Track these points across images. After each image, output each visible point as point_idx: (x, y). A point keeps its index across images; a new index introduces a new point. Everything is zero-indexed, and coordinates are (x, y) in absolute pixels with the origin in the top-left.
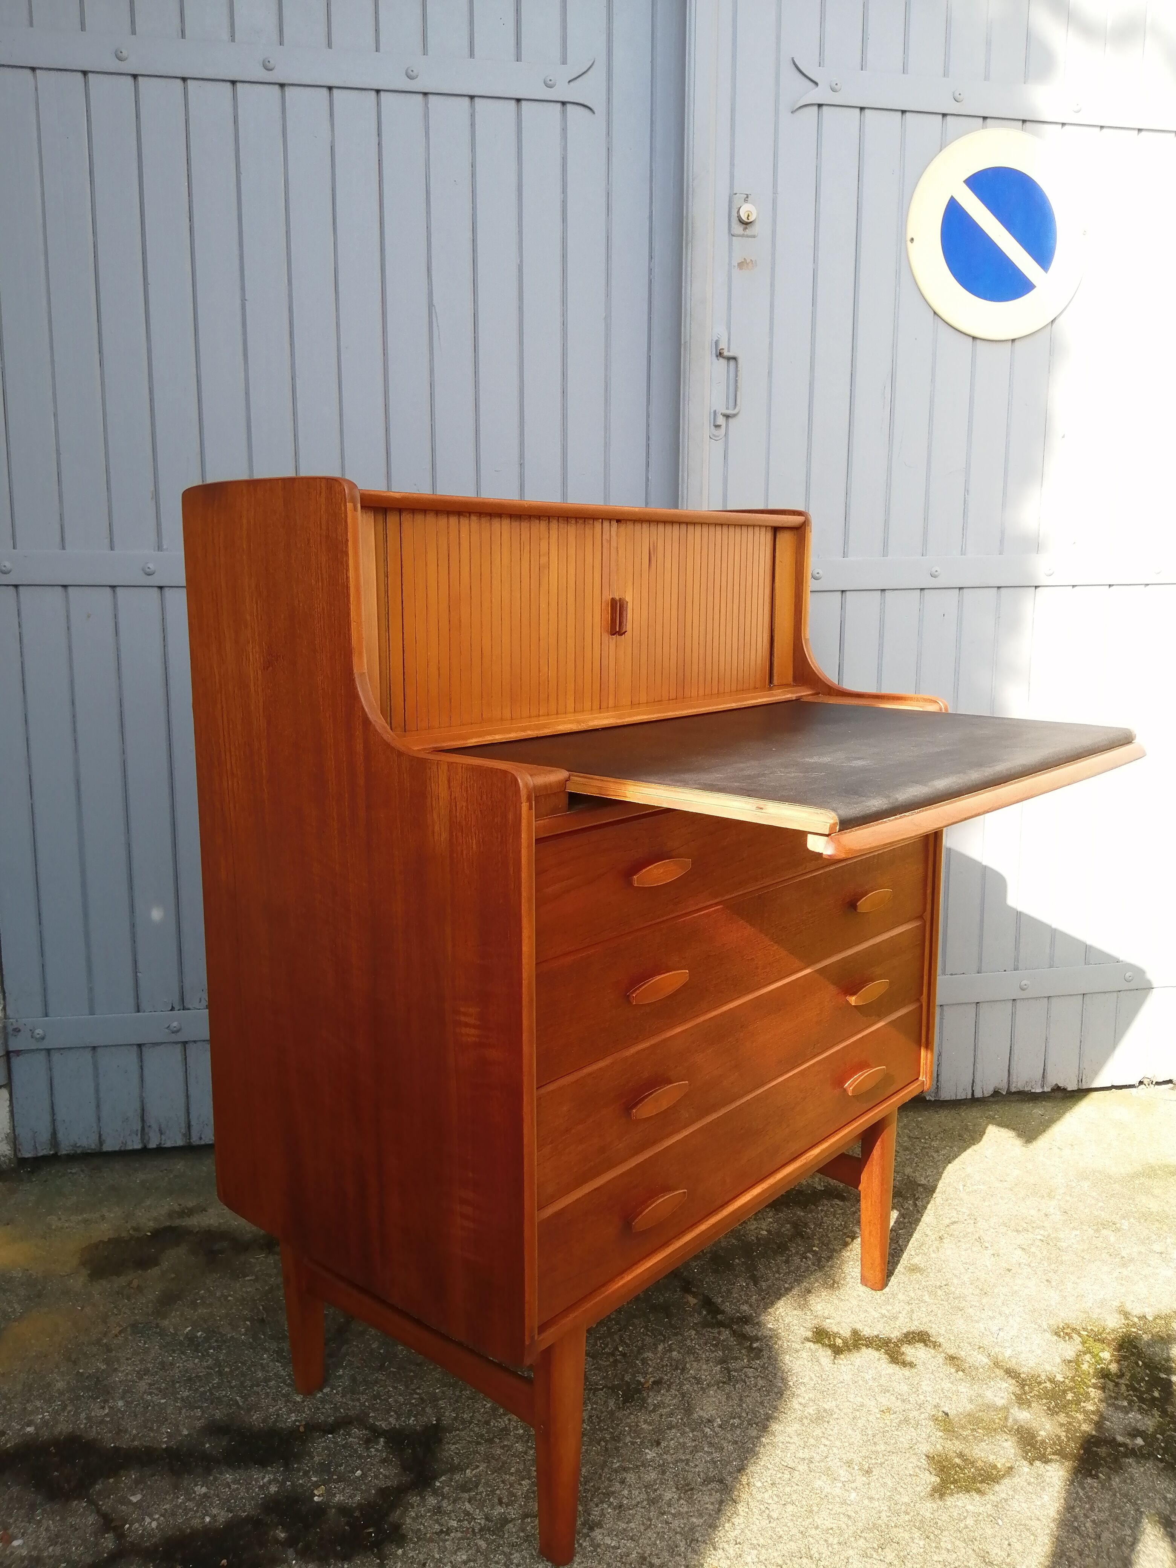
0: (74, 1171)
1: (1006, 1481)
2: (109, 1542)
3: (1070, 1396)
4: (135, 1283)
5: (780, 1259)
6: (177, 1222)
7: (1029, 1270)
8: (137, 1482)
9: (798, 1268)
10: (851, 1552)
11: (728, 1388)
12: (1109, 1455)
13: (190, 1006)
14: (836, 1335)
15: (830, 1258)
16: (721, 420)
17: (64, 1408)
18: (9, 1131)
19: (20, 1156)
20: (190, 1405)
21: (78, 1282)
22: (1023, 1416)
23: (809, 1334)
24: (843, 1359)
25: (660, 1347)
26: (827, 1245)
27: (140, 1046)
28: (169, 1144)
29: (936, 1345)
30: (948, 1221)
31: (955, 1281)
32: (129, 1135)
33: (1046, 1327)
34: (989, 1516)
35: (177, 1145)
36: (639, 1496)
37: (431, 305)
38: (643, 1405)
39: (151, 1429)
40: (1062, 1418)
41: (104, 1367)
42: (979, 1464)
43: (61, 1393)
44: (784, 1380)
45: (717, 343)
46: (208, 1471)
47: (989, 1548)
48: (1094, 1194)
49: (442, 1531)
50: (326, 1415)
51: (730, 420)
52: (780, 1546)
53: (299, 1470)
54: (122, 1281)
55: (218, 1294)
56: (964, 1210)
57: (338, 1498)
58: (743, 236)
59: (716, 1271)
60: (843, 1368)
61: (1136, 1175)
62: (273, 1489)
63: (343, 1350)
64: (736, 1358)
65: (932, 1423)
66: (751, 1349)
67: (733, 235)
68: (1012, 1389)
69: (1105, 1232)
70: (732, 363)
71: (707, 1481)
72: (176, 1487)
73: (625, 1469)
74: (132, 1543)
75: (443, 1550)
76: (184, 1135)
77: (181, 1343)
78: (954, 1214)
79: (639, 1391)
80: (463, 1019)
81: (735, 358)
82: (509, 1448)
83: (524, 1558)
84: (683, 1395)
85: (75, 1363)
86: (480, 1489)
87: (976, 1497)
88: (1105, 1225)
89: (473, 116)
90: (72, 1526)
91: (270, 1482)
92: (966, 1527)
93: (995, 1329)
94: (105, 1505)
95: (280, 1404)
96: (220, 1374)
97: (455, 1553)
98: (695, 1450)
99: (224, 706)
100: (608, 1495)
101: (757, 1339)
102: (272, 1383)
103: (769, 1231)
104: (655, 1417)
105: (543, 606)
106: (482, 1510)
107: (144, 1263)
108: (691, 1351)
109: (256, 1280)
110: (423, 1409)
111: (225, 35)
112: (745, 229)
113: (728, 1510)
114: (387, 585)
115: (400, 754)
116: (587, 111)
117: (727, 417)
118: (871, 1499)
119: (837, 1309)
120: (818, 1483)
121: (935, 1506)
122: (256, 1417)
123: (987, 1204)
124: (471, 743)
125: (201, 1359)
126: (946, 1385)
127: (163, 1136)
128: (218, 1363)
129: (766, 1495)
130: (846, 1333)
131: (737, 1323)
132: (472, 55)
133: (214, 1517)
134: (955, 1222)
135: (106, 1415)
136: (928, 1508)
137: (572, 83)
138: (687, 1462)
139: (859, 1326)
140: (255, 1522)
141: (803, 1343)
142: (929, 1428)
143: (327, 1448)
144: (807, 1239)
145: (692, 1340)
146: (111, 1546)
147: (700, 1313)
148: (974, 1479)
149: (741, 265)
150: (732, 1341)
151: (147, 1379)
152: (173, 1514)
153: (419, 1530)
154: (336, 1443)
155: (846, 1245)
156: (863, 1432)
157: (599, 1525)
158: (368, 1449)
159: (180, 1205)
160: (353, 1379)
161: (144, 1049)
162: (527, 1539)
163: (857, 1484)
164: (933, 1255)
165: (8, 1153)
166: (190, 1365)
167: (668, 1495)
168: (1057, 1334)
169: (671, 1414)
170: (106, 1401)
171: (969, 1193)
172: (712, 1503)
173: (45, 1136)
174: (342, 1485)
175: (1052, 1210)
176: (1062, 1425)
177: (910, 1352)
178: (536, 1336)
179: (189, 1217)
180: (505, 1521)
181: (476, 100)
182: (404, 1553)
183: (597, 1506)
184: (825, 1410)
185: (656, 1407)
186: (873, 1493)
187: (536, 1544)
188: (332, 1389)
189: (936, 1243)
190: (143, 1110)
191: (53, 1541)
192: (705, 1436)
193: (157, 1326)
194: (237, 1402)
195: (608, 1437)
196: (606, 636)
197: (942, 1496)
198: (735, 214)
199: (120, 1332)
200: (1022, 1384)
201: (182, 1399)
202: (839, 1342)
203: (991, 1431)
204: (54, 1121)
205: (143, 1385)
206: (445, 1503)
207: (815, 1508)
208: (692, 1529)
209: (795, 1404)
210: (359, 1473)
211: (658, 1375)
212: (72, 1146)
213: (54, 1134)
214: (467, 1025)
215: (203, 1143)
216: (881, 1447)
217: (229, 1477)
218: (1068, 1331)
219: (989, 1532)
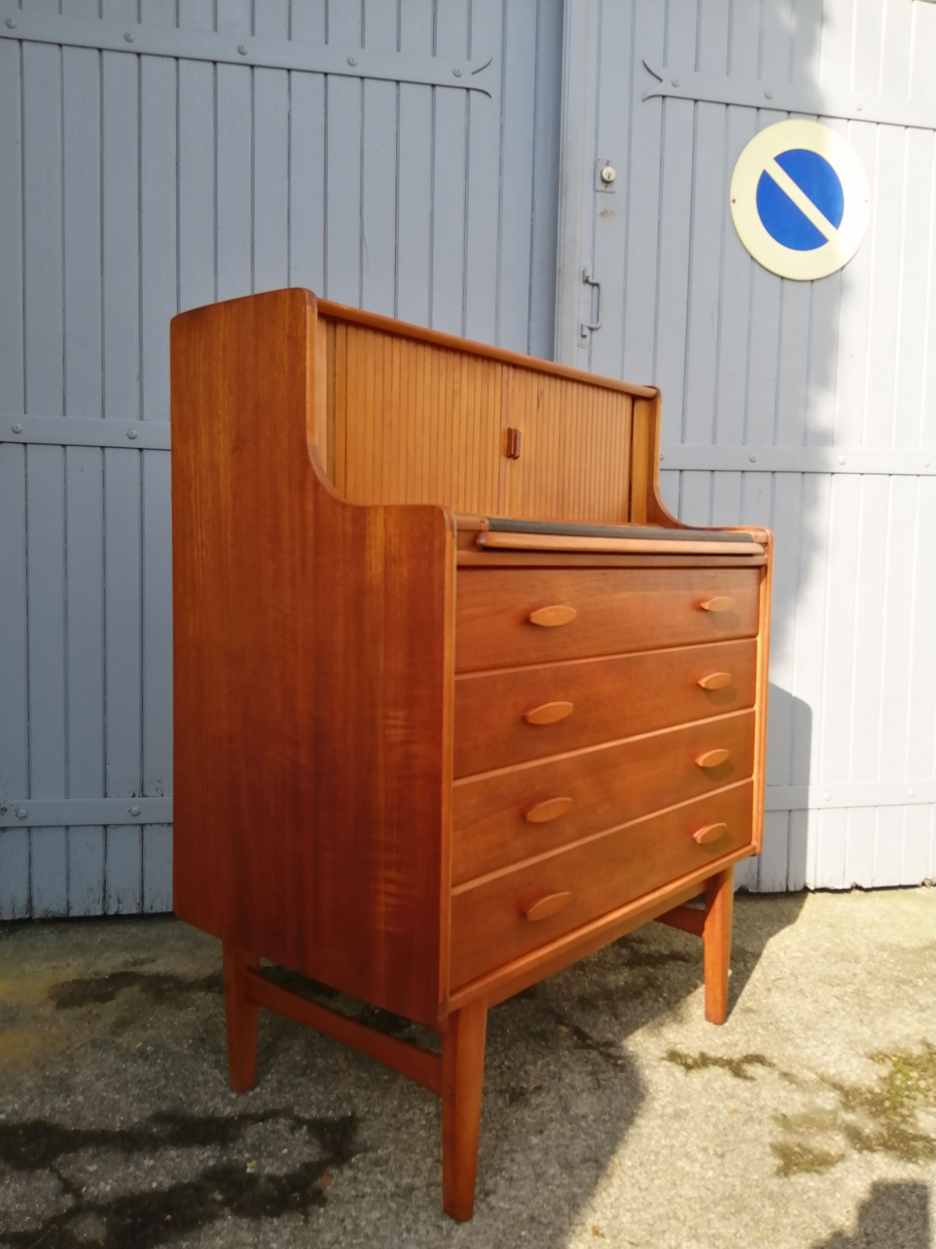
0: (45, 932)
1: (840, 1165)
2: (68, 1201)
3: (887, 1104)
4: (95, 1012)
5: (636, 1002)
6: (130, 969)
7: (844, 1013)
8: (93, 1157)
9: (652, 1008)
10: (712, 1216)
11: (598, 1093)
12: (925, 1147)
13: (148, 794)
14: (687, 1056)
15: (677, 1002)
16: (586, 332)
17: (32, 1101)
19: (0, 918)
20: (140, 1099)
21: (48, 1010)
22: (850, 1117)
23: (664, 1055)
24: (695, 1074)
25: (540, 1063)
26: (675, 992)
27: (105, 826)
28: (125, 912)
29: (771, 1065)
30: (773, 978)
31: (784, 1019)
32: (93, 903)
33: (863, 1054)
34: (828, 1190)
35: (132, 913)
36: (527, 1171)
37: (362, 238)
38: (527, 1104)
39: (107, 1117)
40: (883, 1120)
41: (66, 1071)
42: (816, 1152)
43: (29, 1090)
44: (646, 1088)
45: (584, 272)
46: (155, 1148)
47: (830, 1214)
48: (892, 961)
49: (357, 1196)
50: (257, 1107)
51: (594, 333)
52: (651, 1210)
53: (233, 1148)
54: (84, 1010)
55: (165, 1020)
56: (786, 970)
57: (268, 1170)
58: (604, 192)
59: (582, 1010)
60: (695, 1080)
61: (926, 948)
62: (211, 1163)
63: (272, 1061)
64: (604, 1072)
65: (772, 1121)
66: (615, 1065)
67: (597, 191)
68: (837, 1098)
69: (904, 987)
70: (595, 288)
71: (585, 1161)
72: (127, 1160)
73: (514, 1151)
74: (89, 1202)
75: (359, 1210)
76: (138, 904)
77: (133, 1055)
78: (778, 972)
79: (523, 1094)
80: (392, 722)
81: (597, 285)
82: (413, 1135)
83: (430, 1217)
84: (561, 1098)
85: (42, 1068)
86: (390, 1163)
87: (816, 1176)
88: (904, 982)
89: (398, 96)
90: (36, 1188)
91: (208, 1158)
92: (809, 1198)
93: (820, 1054)
94: (65, 1173)
95: (218, 1099)
96: (166, 1077)
97: (370, 1211)
98: (573, 1137)
99: (198, 489)
100: (501, 1170)
101: (620, 1058)
102: (211, 1084)
103: (626, 983)
104: (538, 1113)
105: (456, 423)
106: (392, 1179)
107: (103, 998)
108: (565, 1065)
109: (198, 1010)
110: (340, 1105)
111: (210, 26)
112: (606, 187)
113: (603, 1182)
114: (334, 383)
115: (344, 506)
116: (486, 97)
117: (591, 329)
118: (726, 1176)
119: (686, 1037)
120: (680, 1164)
121: (781, 1182)
122: (197, 1110)
123: (804, 966)
125: (151, 1065)
126: (783, 1093)
127: (120, 905)
128: (164, 1069)
129: (636, 1172)
130: (695, 1054)
131: (603, 1047)
132: (398, 49)
133: (160, 1184)
134: (778, 979)
135: (68, 1106)
136: (775, 1184)
137: (475, 75)
138: (567, 1146)
139: (706, 1050)
140: (196, 1187)
141: (659, 1062)
142: (771, 1125)
143: (258, 1132)
144: (658, 989)
145: (566, 1058)
146: (70, 1204)
147: (571, 1039)
148: (812, 1163)
149: (603, 214)
150: (600, 1059)
151: (104, 1081)
152: (125, 1180)
153: (338, 1195)
154: (266, 1129)
155: (690, 992)
156: (715, 1126)
157: (494, 1192)
158: (293, 1134)
159: (133, 957)
160: (280, 1082)
161: (109, 829)
162: (432, 1202)
163: (714, 1164)
164: (764, 1001)
166: (140, 1071)
167: (552, 1171)
168: (872, 1058)
169: (551, 1111)
170: (68, 1096)
171: (789, 959)
172: (590, 1177)
173: (22, 902)
174: (271, 1160)
175: (858, 971)
176: (882, 1125)
177: (750, 1069)
178: (448, 997)
179: (141, 966)
180: (411, 1189)
181: (402, 84)
182: (326, 1212)
183: (491, 1177)
184: (682, 1110)
185: (538, 1106)
186: (727, 1171)
187: (441, 1207)
188: (262, 1089)
189: (765, 993)
190: (105, 882)
191: (19, 1199)
192: (581, 1128)
193: (113, 1042)
194: (180, 1098)
195: (498, 1127)
196: (503, 459)
197: (786, 1175)
198: (598, 175)
199: (82, 1046)
200: (846, 1094)
201: (134, 1096)
202: (690, 1061)
203: (823, 1128)
204: (30, 889)
205: (100, 1085)
206: (360, 1175)
207: (678, 1182)
208: (575, 1196)
209: (656, 1105)
210: (285, 1151)
211: (538, 1083)
212: (44, 911)
213: (30, 900)
214: (395, 727)
215: (153, 911)
216: (732, 1138)
217: (173, 1153)
218: (881, 1057)
219: (829, 1202)
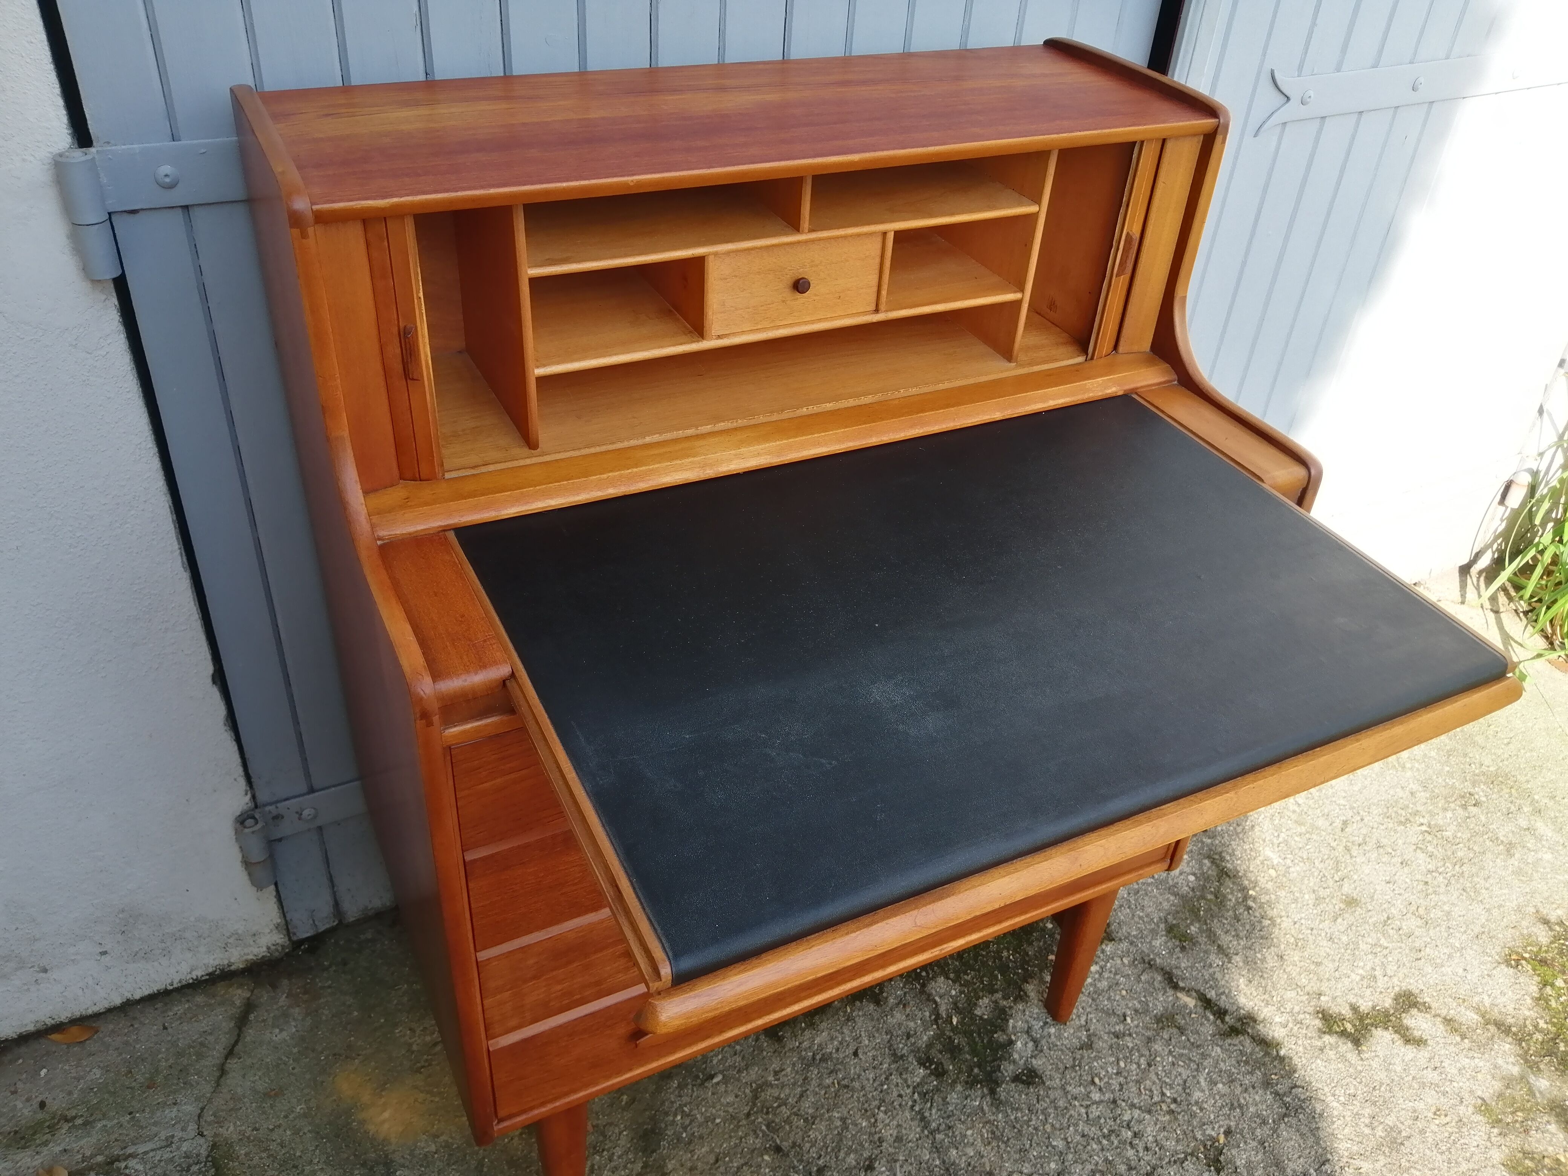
18: (279, 921)
19: (295, 938)
22: (1542, 1085)
23: (1318, 1022)
24: (1365, 1050)
29: (1426, 1007)
33: (1496, 958)
60: (1373, 1064)
65: (1481, 1117)
68: (1514, 1049)
93: (1460, 971)
126: (1463, 1060)
130: (1348, 1012)
139: (1353, 1000)
141: (1320, 1038)
142: (1483, 1125)
165: (280, 941)
168: (1509, 964)
173: (325, 911)
177: (1412, 1023)
200: (1518, 1040)
202: (1349, 1027)
203: (1529, 1112)
204: (334, 893)
212: (361, 910)
218: (1515, 957)
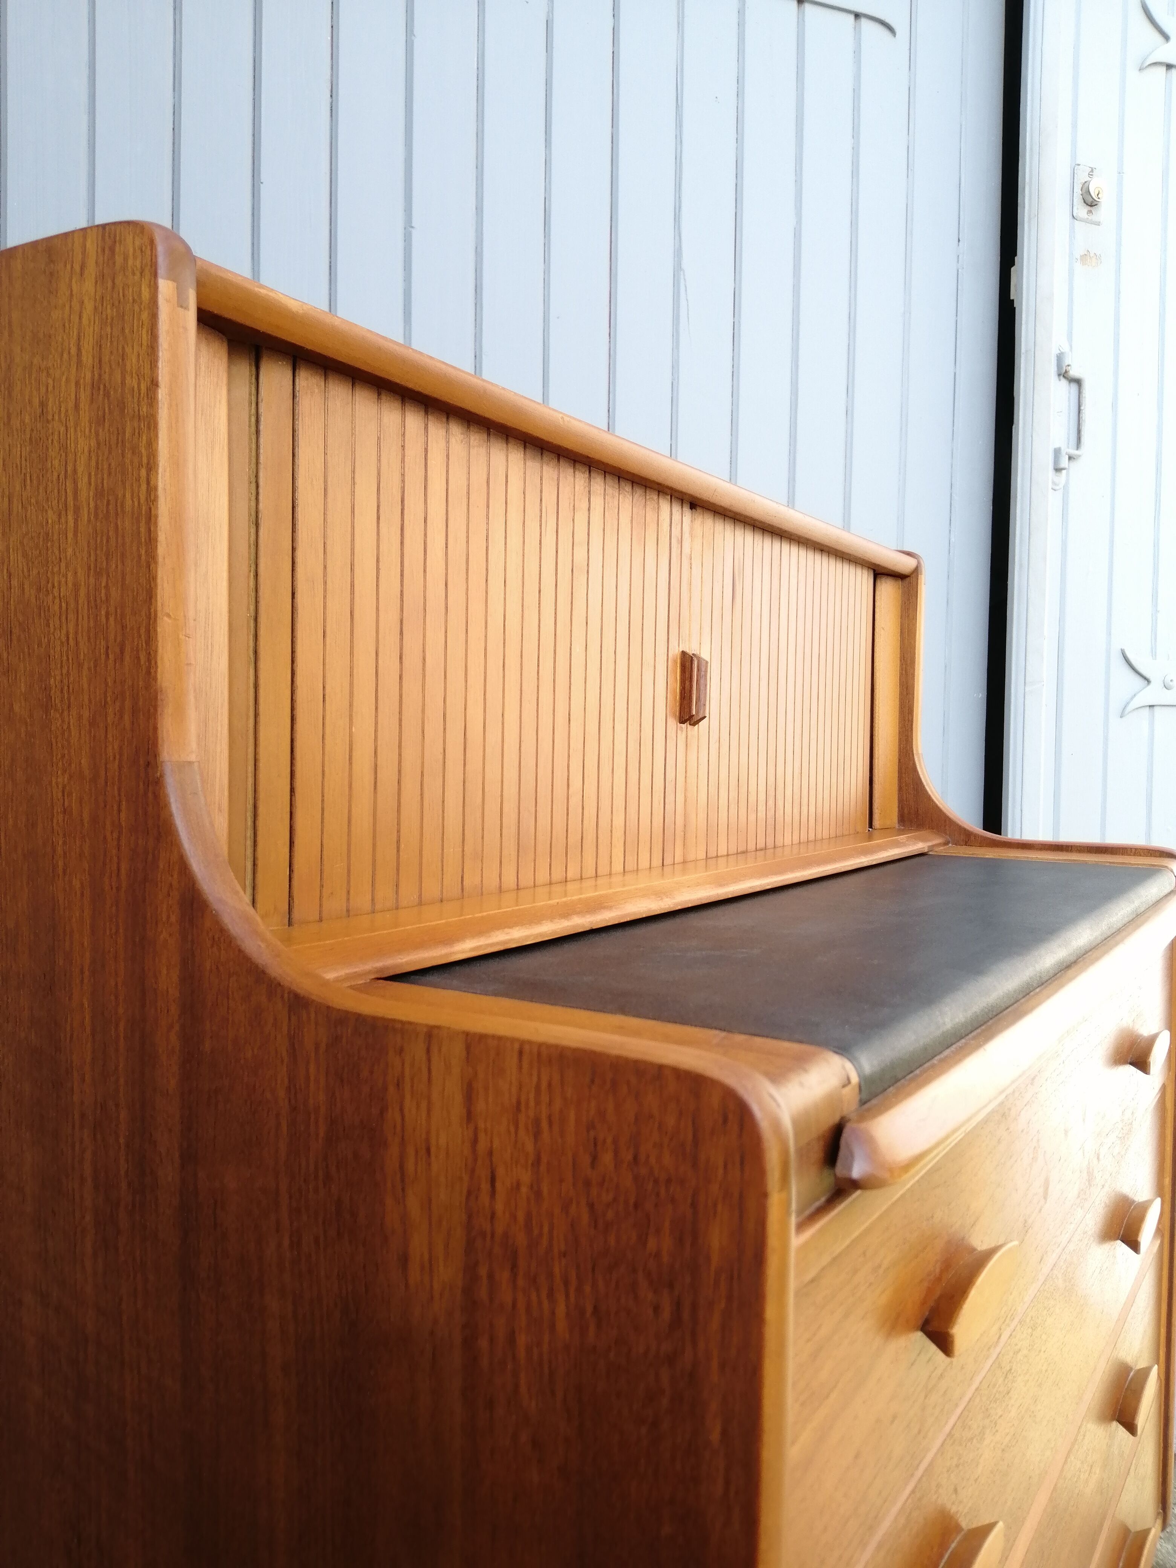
37: (678, 269)
45: (1059, 357)
51: (1072, 463)
58: (1087, 220)
67: (1076, 217)
70: (1074, 387)
81: (1078, 382)
112: (1090, 212)
116: (885, 31)
117: (1070, 458)
124: (463, 952)
149: (1084, 258)
196: (673, 723)
198: (1077, 191)
